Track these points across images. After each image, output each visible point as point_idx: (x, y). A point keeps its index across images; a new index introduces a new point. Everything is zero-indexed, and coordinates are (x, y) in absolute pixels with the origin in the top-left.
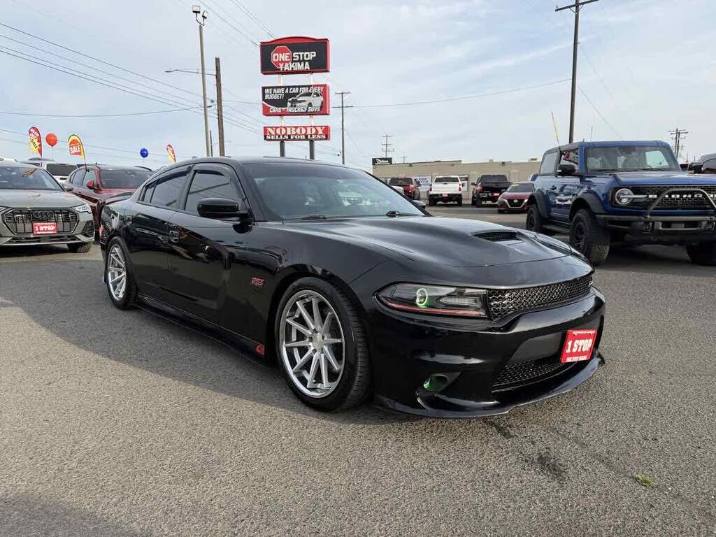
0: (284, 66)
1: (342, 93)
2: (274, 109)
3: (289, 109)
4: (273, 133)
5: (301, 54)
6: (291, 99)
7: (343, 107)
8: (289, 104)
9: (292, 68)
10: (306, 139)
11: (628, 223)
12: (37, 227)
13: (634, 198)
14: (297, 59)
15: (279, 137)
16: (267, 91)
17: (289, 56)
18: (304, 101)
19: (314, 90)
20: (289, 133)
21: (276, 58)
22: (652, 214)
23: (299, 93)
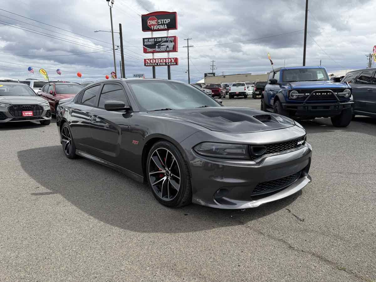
0: (154, 27)
1: (188, 39)
2: (149, 50)
3: (157, 49)
4: (149, 62)
5: (162, 20)
6: (158, 44)
7: (188, 47)
8: (157, 47)
9: (158, 28)
10: (166, 65)
11: (296, 107)
12: (24, 113)
13: (299, 95)
14: (161, 23)
15: (152, 64)
16: (145, 40)
17: (156, 21)
18: (165, 45)
19: (170, 39)
20: (157, 62)
21: (150, 23)
22: (307, 103)
23: (162, 41)
